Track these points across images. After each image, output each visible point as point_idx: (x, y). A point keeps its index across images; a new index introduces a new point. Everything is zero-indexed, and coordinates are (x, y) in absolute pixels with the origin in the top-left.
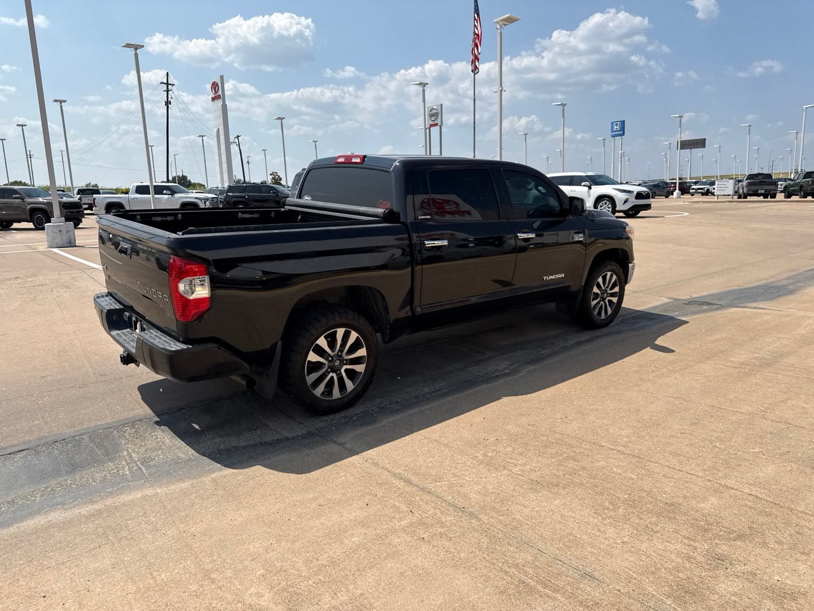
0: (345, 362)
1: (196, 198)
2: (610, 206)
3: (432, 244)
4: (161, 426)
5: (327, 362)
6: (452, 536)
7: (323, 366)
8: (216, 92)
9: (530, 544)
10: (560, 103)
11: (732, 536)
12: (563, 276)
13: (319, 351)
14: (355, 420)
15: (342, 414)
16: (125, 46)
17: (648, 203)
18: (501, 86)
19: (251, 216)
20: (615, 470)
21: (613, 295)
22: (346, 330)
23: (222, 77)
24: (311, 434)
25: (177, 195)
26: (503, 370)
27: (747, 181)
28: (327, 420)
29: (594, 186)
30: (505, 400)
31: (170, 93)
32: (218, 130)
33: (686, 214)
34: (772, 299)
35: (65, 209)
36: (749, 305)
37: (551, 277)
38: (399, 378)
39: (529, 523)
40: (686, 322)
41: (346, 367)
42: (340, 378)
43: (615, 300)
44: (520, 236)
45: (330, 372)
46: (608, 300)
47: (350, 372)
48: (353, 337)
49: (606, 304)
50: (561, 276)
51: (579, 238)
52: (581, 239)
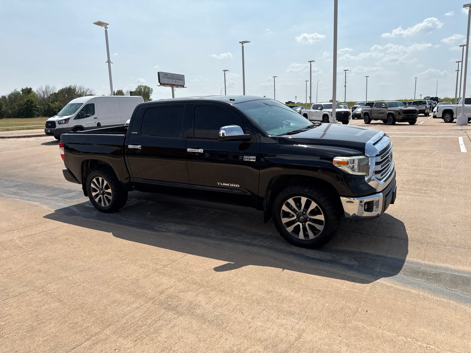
0: (104, 192)
5: (99, 190)
12: (239, 186)
21: (315, 221)
22: (102, 179)
37: (225, 184)
38: (149, 213)
41: (105, 195)
42: (103, 198)
43: (320, 228)
44: (189, 150)
45: (100, 194)
46: (309, 224)
47: (107, 197)
48: (105, 183)
49: (306, 227)
50: (236, 186)
51: (250, 159)
52: (253, 160)
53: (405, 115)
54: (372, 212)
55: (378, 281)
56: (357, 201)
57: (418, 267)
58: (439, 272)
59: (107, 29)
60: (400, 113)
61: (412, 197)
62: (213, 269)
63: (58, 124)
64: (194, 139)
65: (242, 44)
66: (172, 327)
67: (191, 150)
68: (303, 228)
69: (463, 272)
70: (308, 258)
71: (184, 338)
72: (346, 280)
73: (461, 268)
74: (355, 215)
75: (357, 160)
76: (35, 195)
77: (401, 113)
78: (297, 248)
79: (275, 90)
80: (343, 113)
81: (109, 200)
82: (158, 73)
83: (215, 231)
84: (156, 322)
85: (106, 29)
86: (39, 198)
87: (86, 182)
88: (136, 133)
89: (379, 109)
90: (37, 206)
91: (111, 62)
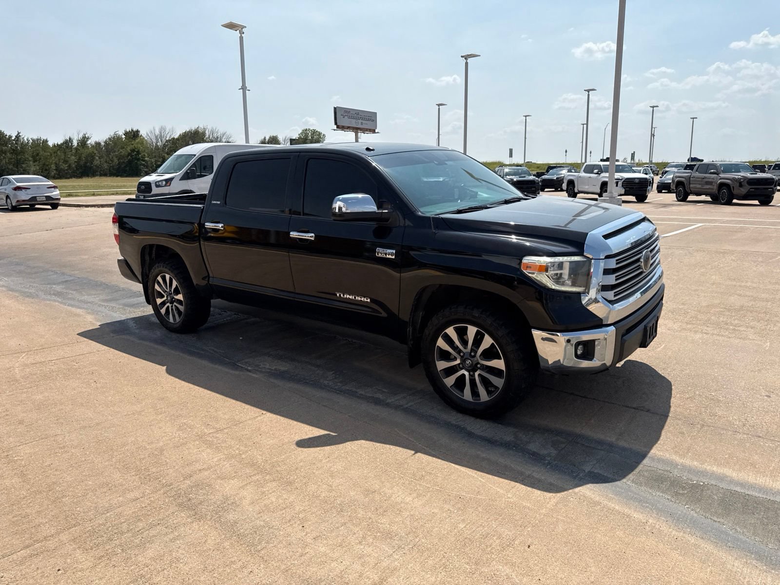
0: (174, 300)
5: (165, 295)
12: (369, 301)
21: (491, 371)
37: (349, 297)
38: (240, 338)
41: (175, 304)
42: (172, 309)
43: (499, 382)
44: (294, 234)
45: (168, 302)
46: (479, 375)
47: (177, 308)
48: (175, 283)
49: (475, 379)
50: (365, 300)
51: (386, 254)
52: (390, 257)
53: (751, 188)
54: (591, 361)
55: (577, 490)
56: (561, 338)
57: (666, 468)
58: (704, 483)
59: (243, 35)
60: (742, 183)
61: (705, 336)
62: (294, 442)
63: (155, 186)
64: (303, 215)
65: (466, 59)
66: (171, 540)
67: (298, 235)
68: (470, 380)
69: (752, 487)
70: (470, 435)
71: (182, 561)
72: (520, 483)
73: (751, 478)
74: (559, 364)
75: (569, 263)
76: (85, 298)
77: (745, 183)
78: (460, 416)
79: (525, 138)
80: (637, 181)
81: (180, 313)
82: (335, 109)
83: (334, 375)
84: (151, 528)
85: (241, 35)
86: (89, 302)
87: (147, 281)
88: (219, 202)
89: (705, 175)
90: (79, 315)
91: (248, 89)
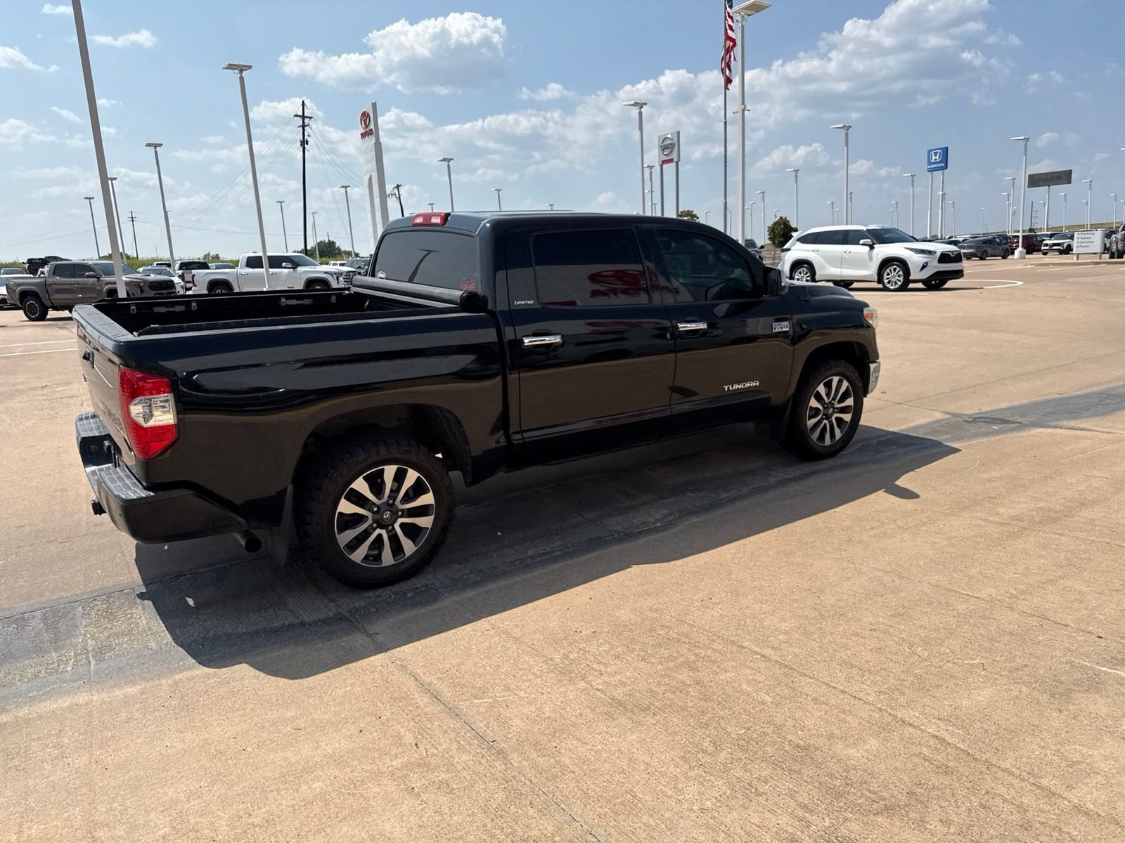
0: (400, 513)
1: (326, 273)
2: (901, 273)
3: (541, 341)
4: (143, 600)
5: (371, 514)
6: (455, 787)
7: (365, 519)
8: (367, 126)
9: (563, 806)
10: (842, 125)
11: (875, 806)
12: (758, 384)
13: (357, 498)
14: (410, 598)
15: (396, 588)
16: (227, 68)
17: (960, 268)
18: (743, 103)
19: (300, 302)
20: (744, 686)
21: (843, 410)
22: (398, 468)
23: (374, 105)
24: (339, 618)
25: (300, 269)
26: (654, 523)
27: (1123, 232)
28: (370, 597)
29: (878, 245)
30: (635, 569)
31: (307, 128)
32: (371, 177)
33: (1020, 283)
34: (1105, 414)
35: (152, 290)
36: (1065, 423)
37: (736, 387)
38: (499, 534)
39: (576, 770)
40: (958, 450)
41: (402, 520)
42: (392, 537)
43: (848, 418)
44: (681, 326)
45: (377, 528)
46: (836, 418)
47: (408, 527)
48: (411, 478)
49: (833, 424)
50: (754, 384)
51: (782, 328)
52: (786, 329)
60: (143, 288)
68: (830, 426)
77: (146, 289)
81: (414, 534)
88: (531, 302)
89: (74, 280)
